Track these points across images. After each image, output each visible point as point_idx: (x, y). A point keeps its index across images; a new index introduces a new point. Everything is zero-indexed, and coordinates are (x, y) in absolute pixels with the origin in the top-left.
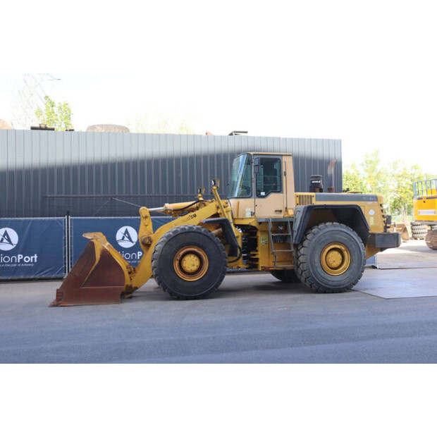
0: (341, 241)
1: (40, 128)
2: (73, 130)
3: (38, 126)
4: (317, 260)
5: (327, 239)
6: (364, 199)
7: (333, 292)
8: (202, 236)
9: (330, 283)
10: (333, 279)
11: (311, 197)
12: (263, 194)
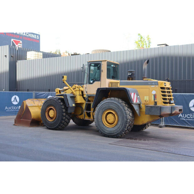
0: (113, 109)
1: (74, 55)
2: (89, 54)
3: (73, 54)
4: (100, 118)
5: (105, 107)
6: (149, 84)
7: (109, 137)
8: (54, 101)
9: (106, 131)
10: (108, 130)
11: (117, 83)
12: (92, 82)
